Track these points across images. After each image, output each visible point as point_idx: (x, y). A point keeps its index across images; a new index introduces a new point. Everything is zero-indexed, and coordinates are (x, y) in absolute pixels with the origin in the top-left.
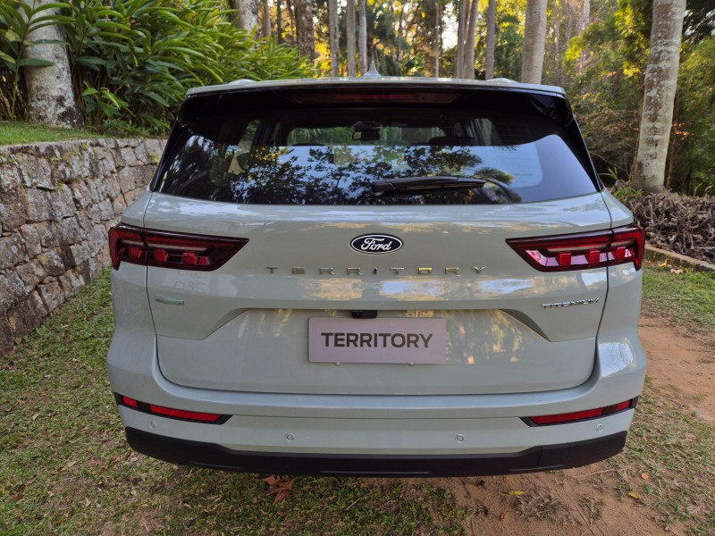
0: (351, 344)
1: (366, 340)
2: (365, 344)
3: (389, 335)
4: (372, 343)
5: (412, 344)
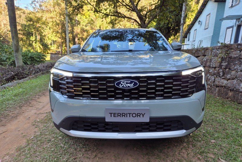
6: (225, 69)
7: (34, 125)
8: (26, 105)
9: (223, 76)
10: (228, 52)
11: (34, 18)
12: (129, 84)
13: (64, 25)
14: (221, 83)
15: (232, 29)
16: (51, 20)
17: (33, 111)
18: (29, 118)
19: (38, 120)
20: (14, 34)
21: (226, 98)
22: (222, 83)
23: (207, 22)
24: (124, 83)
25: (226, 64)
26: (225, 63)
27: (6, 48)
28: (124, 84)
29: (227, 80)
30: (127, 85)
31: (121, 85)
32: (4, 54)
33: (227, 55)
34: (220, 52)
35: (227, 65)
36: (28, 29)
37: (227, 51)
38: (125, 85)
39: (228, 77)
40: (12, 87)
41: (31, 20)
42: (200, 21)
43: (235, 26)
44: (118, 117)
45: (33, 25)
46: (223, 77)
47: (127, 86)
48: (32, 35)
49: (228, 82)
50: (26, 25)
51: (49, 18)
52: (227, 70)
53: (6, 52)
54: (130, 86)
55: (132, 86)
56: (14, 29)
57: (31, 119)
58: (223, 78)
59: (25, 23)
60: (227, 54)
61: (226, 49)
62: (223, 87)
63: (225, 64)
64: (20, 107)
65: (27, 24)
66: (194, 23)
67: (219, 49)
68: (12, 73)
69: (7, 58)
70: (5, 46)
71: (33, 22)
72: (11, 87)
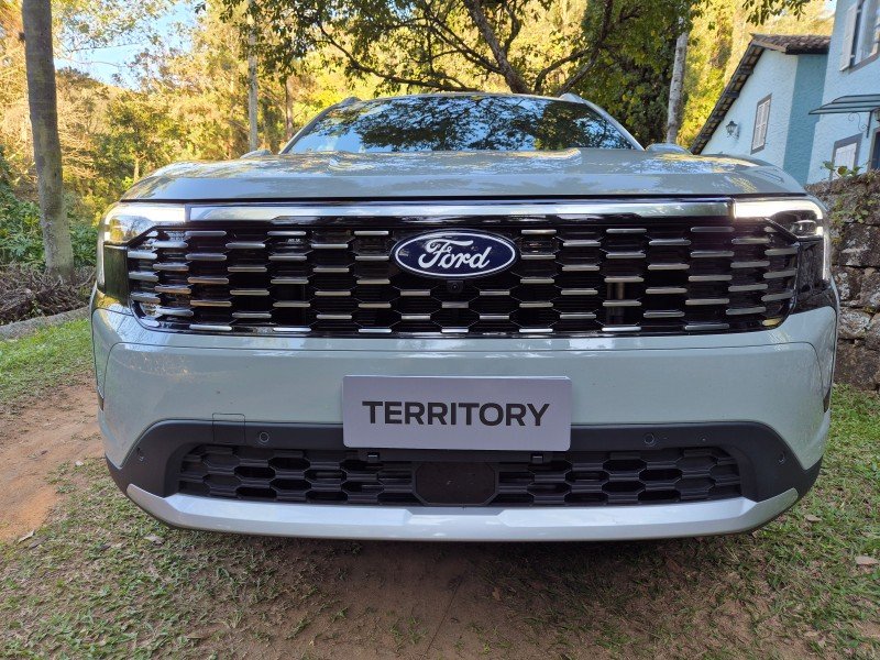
6: (857, 272)
7: (54, 482)
8: (42, 404)
9: (851, 298)
10: (870, 203)
11: (140, 112)
12: (468, 256)
13: (245, 137)
14: (844, 327)
15: (854, 146)
16: (197, 119)
17: (69, 429)
18: (44, 453)
19: (79, 463)
20: (44, 150)
21: (869, 385)
22: (849, 326)
23: (760, 126)
24: (442, 250)
25: (865, 248)
26: (857, 246)
27: (30, 214)
28: (443, 255)
29: (872, 315)
30: (454, 259)
31: (425, 260)
32: (20, 234)
33: (865, 213)
34: (836, 204)
35: (866, 255)
36: (115, 153)
37: (867, 197)
38: (448, 261)
39: (872, 300)
40: (11, 341)
41: (127, 119)
42: (732, 124)
43: (865, 134)
44: (408, 422)
45: (136, 138)
46: (853, 303)
47: (457, 266)
48: (131, 171)
49: (873, 321)
50: (108, 139)
51: (191, 112)
52: (869, 272)
53: (27, 228)
54: (472, 266)
55: (480, 265)
56: (44, 131)
57: (51, 458)
58: (854, 307)
59: (107, 131)
60: (867, 208)
61: (861, 190)
62: (856, 342)
63: (858, 250)
64: (18, 409)
65: (115, 134)
66: (710, 130)
67: (828, 192)
68: (28, 291)
69: (28, 250)
70: (28, 207)
71: (134, 127)
72: (11, 338)
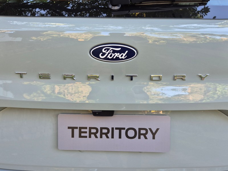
0: (93, 136)
1: (105, 132)
2: (104, 136)
3: (124, 129)
4: (110, 135)
5: (142, 137)
